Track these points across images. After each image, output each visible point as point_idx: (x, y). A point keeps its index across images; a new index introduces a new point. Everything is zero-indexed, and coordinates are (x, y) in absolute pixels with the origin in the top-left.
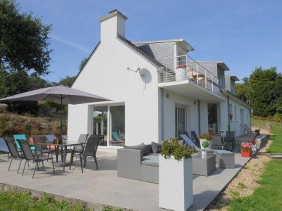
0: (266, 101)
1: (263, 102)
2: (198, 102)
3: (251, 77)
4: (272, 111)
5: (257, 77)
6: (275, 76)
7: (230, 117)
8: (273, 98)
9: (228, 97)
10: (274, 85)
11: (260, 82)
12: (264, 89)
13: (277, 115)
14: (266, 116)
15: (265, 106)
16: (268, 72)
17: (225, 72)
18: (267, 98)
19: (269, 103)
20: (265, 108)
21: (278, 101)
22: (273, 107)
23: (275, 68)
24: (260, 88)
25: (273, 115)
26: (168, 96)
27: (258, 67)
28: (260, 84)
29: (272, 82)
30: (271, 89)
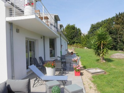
0: (71, 38)
1: (70, 38)
2: (43, 38)
3: (66, 28)
4: (73, 42)
5: (68, 28)
6: (75, 28)
8: (74, 37)
9: (60, 35)
10: (74, 31)
11: (69, 30)
12: (70, 33)
13: (75, 44)
14: (71, 44)
15: (71, 40)
16: (72, 26)
17: (58, 21)
18: (72, 37)
19: (72, 39)
21: (75, 38)
22: (74, 41)
23: (74, 25)
24: (69, 33)
25: (74, 44)
26: (18, 31)
27: (69, 24)
29: (73, 30)
30: (73, 33)
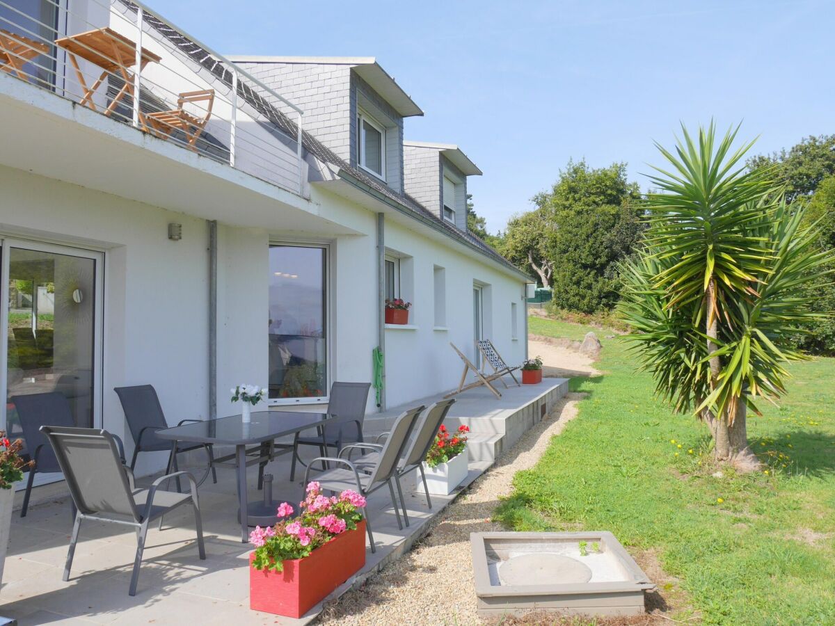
0: (593, 266)
1: (585, 267)
3: (556, 191)
4: (608, 295)
5: (572, 190)
6: (622, 192)
7: (395, 312)
8: (614, 257)
9: (380, 217)
10: (617, 216)
11: (578, 207)
15: (590, 279)
18: (597, 256)
19: (600, 271)
20: (589, 287)
21: (625, 264)
22: (613, 284)
23: (620, 169)
24: (579, 225)
25: (611, 307)
27: (576, 163)
28: (579, 213)
29: (612, 209)
30: (608, 229)
